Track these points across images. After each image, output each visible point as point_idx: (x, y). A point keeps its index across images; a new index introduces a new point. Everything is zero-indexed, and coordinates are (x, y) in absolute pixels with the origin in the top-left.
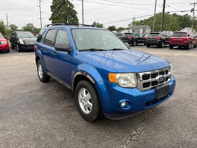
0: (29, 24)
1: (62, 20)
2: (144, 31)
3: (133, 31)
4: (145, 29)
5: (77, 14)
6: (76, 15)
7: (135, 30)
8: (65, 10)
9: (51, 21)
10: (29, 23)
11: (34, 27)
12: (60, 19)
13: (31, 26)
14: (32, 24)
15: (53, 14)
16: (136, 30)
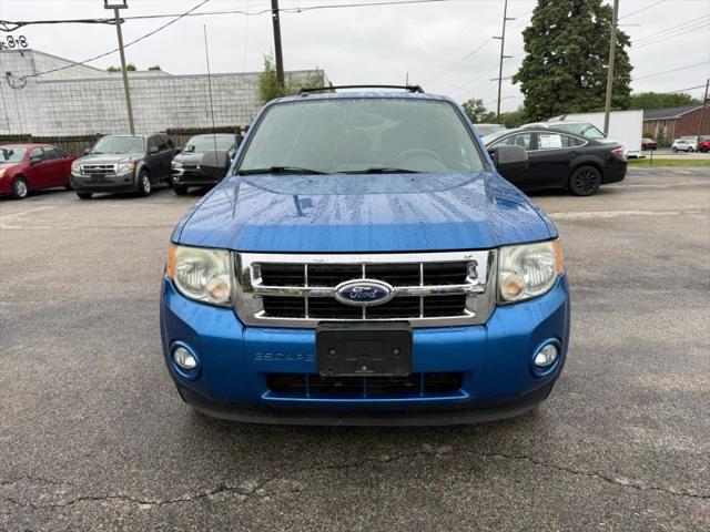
0: (470, 102)
1: (559, 75)
5: (629, 44)
6: (626, 48)
8: (576, 36)
9: (520, 83)
10: (471, 98)
11: (484, 110)
12: (553, 73)
13: (476, 107)
14: (479, 102)
15: (530, 59)
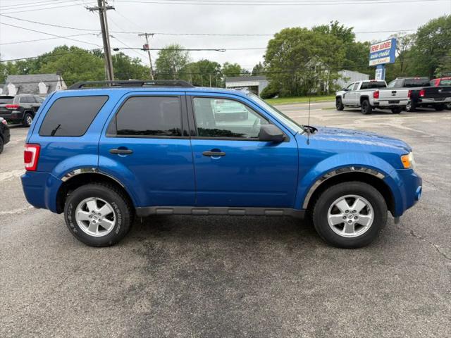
2: (50, 88)
3: (19, 89)
4: (53, 83)
7: (24, 85)
16: (28, 85)
